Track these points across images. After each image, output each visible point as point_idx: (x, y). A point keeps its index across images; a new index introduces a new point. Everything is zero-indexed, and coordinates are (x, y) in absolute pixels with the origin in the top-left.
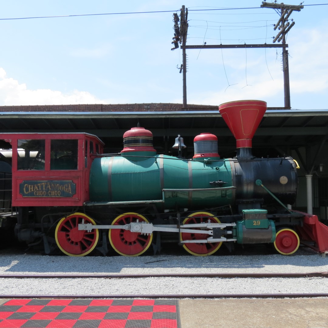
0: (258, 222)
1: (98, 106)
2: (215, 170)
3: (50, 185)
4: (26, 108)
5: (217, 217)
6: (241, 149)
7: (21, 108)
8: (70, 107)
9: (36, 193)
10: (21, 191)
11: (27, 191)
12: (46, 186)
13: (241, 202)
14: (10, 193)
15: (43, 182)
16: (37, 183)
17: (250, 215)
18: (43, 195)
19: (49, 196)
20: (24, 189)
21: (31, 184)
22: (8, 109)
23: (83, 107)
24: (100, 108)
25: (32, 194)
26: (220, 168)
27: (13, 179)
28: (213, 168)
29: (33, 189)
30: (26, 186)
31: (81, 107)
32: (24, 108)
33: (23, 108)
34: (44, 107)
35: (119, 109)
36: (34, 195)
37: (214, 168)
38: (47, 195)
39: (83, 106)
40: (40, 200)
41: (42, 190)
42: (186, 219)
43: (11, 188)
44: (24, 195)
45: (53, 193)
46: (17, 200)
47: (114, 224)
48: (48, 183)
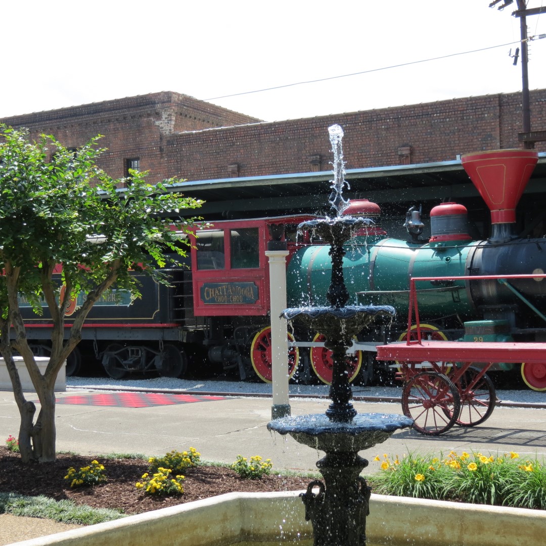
0: (481, 339)
1: (492, 99)
2: (444, 262)
3: (232, 289)
4: (354, 117)
5: (442, 332)
6: (496, 226)
7: (345, 118)
8: (437, 108)
9: (217, 299)
10: (203, 297)
11: (207, 297)
12: (227, 289)
13: (484, 310)
14: (192, 298)
15: (223, 285)
16: (217, 286)
17: (469, 328)
18: (224, 302)
19: (230, 302)
20: (205, 294)
21: (211, 287)
22: (321, 123)
23: (462, 105)
24: (497, 102)
25: (213, 300)
26: (452, 258)
27: (193, 281)
28: (442, 259)
29: (214, 294)
30: (207, 290)
31: (459, 103)
32: (350, 117)
33: (348, 117)
34: (386, 113)
35: (538, 101)
36: (215, 302)
37: (445, 258)
38: (229, 301)
39: (461, 101)
40: (221, 307)
41: (224, 296)
42: (403, 334)
43: (192, 293)
44: (205, 301)
45: (235, 299)
46: (198, 308)
47: (316, 341)
48: (230, 287)
